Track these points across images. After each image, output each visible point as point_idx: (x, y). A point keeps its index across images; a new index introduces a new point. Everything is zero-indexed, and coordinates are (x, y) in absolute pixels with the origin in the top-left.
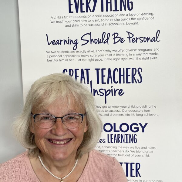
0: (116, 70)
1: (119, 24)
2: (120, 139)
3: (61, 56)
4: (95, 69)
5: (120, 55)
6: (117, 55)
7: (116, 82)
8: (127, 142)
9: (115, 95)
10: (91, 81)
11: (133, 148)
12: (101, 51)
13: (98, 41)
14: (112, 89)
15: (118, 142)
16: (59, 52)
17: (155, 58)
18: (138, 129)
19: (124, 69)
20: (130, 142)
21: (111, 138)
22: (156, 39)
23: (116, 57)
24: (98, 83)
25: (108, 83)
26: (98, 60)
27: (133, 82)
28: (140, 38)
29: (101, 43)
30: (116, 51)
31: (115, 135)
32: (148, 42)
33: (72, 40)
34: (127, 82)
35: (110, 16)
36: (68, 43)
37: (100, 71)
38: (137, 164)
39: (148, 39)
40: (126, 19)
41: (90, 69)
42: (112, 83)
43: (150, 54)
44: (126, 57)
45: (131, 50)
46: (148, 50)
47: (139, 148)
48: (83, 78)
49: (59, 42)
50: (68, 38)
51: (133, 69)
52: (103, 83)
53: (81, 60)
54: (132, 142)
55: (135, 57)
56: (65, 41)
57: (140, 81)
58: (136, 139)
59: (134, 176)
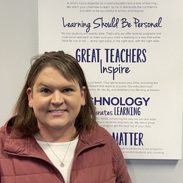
0: (124, 51)
1: (127, 11)
2: (126, 112)
3: (75, 37)
4: (105, 49)
5: (127, 37)
6: (125, 38)
7: (123, 61)
8: (132, 115)
9: (122, 73)
10: (101, 60)
11: (137, 119)
12: (111, 34)
13: (108, 25)
14: (119, 68)
15: (124, 115)
16: (73, 34)
17: (157, 41)
18: (141, 102)
19: (130, 50)
20: (134, 115)
21: (118, 111)
22: (159, 25)
23: (124, 39)
24: (107, 61)
25: (116, 61)
26: (108, 41)
27: (138, 62)
28: (145, 24)
29: (111, 27)
30: (124, 34)
31: (121, 108)
32: (151, 27)
33: (85, 24)
34: (133, 61)
35: (120, 4)
36: (81, 26)
37: (109, 52)
38: (140, 134)
39: (152, 24)
40: (133, 7)
41: (100, 49)
42: (119, 62)
43: (153, 38)
44: (132, 39)
45: (137, 34)
46: (151, 34)
47: (142, 119)
48: (94, 57)
49: (74, 25)
50: (82, 21)
51: (138, 50)
52: (111, 61)
53: (93, 41)
54: (136, 115)
55: (141, 39)
56: (79, 24)
57: (144, 61)
58: (140, 111)
59: (137, 145)
